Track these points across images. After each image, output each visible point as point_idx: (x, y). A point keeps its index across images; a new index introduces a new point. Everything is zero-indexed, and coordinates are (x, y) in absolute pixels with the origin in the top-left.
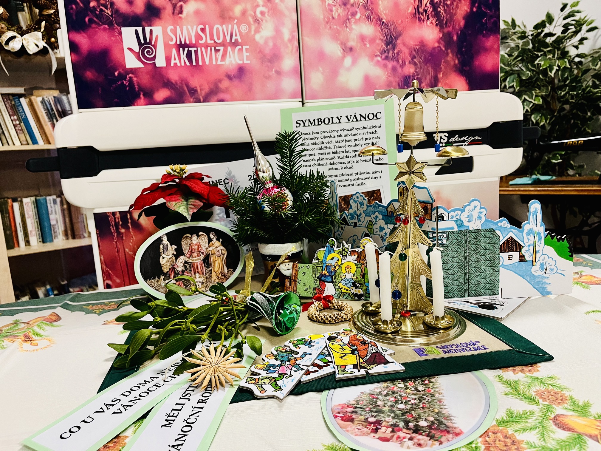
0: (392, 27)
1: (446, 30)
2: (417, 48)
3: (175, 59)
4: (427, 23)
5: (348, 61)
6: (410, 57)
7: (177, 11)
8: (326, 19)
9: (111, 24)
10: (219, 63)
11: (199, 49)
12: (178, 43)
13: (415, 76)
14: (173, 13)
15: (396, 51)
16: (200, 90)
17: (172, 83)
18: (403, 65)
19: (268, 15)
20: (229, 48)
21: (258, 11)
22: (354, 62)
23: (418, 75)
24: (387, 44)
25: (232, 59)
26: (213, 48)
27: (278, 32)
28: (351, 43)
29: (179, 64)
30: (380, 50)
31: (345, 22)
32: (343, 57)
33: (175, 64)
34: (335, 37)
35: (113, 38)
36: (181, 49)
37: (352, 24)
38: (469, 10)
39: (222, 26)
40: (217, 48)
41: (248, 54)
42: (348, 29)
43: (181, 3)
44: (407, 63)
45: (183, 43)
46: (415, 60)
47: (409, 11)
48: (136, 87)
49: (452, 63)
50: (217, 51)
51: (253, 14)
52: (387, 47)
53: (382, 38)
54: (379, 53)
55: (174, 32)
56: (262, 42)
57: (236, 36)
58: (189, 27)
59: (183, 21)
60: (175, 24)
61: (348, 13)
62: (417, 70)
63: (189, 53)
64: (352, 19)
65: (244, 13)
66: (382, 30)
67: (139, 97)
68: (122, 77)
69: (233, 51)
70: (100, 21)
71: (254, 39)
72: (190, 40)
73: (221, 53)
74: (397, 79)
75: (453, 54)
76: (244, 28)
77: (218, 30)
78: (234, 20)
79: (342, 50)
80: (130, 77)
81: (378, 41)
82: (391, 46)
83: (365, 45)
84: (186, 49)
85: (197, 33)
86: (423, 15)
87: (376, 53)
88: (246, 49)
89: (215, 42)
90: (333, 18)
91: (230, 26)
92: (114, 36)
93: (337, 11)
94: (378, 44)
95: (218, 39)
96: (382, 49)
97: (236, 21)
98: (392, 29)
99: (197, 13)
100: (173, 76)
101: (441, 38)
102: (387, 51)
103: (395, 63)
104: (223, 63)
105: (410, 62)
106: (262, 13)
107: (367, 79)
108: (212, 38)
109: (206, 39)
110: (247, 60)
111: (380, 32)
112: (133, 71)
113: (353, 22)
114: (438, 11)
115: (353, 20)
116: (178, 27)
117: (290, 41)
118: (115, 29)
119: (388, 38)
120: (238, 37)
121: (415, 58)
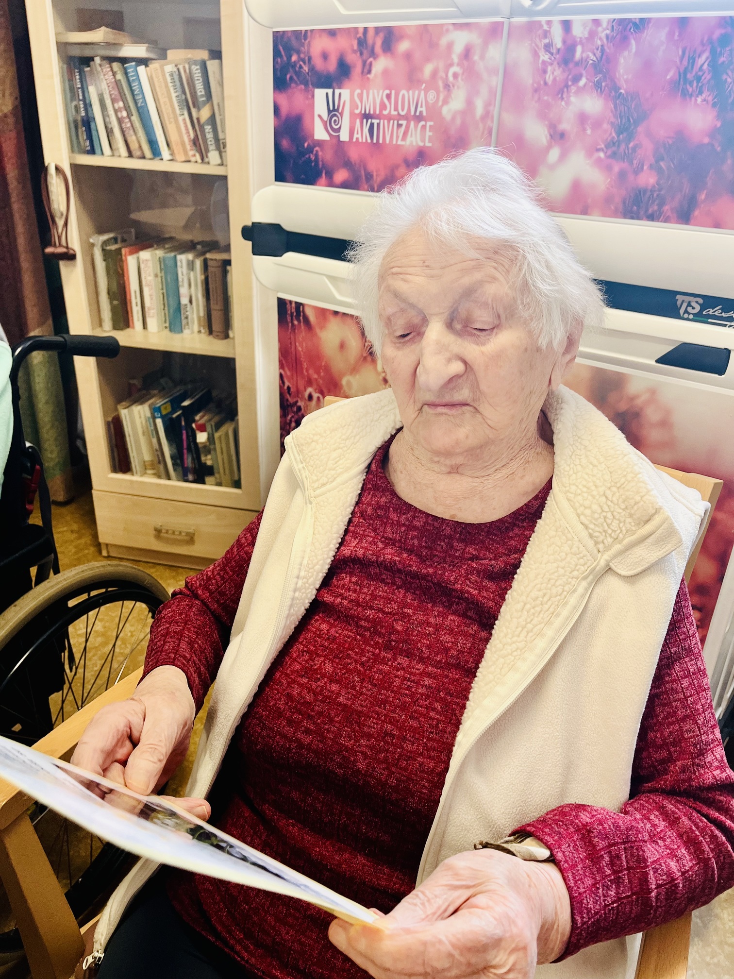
0: (633, 104)
2: (670, 142)
3: (358, 133)
4: (696, 100)
5: (555, 153)
7: (366, 71)
8: (535, 85)
9: (306, 85)
10: (400, 142)
11: (382, 121)
12: (363, 112)
13: (655, 191)
14: (362, 72)
15: (631, 145)
16: (377, 175)
17: (351, 163)
18: (638, 171)
19: (462, 79)
21: (452, 70)
22: (563, 156)
23: (660, 190)
24: (619, 133)
25: (413, 139)
26: (396, 122)
27: (470, 103)
28: (564, 126)
29: (360, 140)
30: (607, 139)
31: (561, 91)
32: (549, 148)
33: (357, 139)
34: (542, 115)
35: (307, 102)
36: (365, 121)
37: (571, 94)
39: (408, 91)
40: (400, 122)
41: (431, 134)
42: (563, 103)
43: (371, 59)
44: (645, 167)
45: (367, 112)
46: (662, 164)
47: (668, 77)
48: (320, 163)
49: (730, 176)
50: (399, 126)
51: (444, 77)
52: (618, 136)
53: (613, 120)
54: (603, 146)
55: (360, 96)
56: (449, 118)
57: (421, 107)
58: (375, 91)
59: (371, 82)
60: (362, 87)
61: (569, 75)
62: (661, 182)
63: (372, 125)
64: (572, 87)
65: (435, 74)
66: (615, 107)
67: (321, 176)
68: (310, 150)
69: (416, 127)
70: (298, 78)
71: (440, 113)
72: (375, 110)
73: (403, 129)
74: (624, 193)
76: (432, 95)
77: (403, 96)
79: (548, 136)
80: (317, 151)
81: (605, 126)
82: (625, 134)
83: (584, 130)
84: (369, 121)
85: (382, 100)
86: (691, 86)
87: (600, 145)
88: (430, 126)
89: (399, 114)
90: (546, 84)
91: (417, 92)
92: (308, 99)
93: (553, 73)
94: (605, 131)
95: (403, 110)
96: (609, 139)
97: (424, 85)
98: (633, 107)
99: (386, 72)
100: (354, 154)
101: (717, 130)
102: (617, 144)
103: (625, 165)
104: (404, 143)
105: (651, 167)
106: (455, 76)
107: (577, 187)
108: (396, 109)
109: (390, 110)
110: (429, 142)
111: (612, 111)
112: (320, 143)
113: (573, 91)
114: (723, 80)
115: (573, 89)
116: (365, 92)
118: (309, 90)
119: (623, 122)
120: (424, 109)
121: (663, 159)
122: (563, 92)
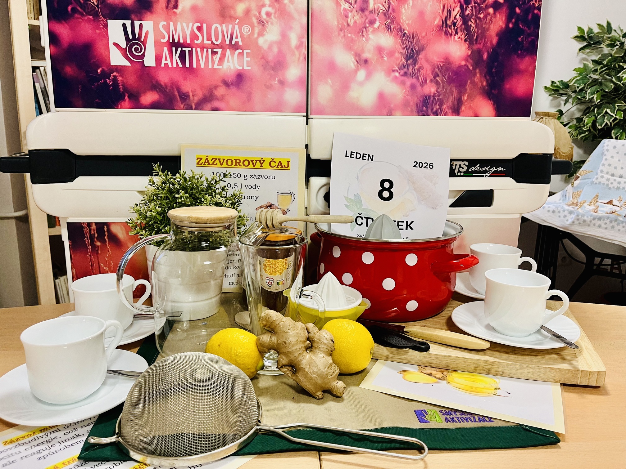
0: (415, 40)
1: (475, 47)
2: (441, 65)
3: (166, 59)
4: (454, 38)
5: (361, 74)
6: (432, 75)
7: (171, 6)
8: (340, 26)
9: (96, 15)
10: (216, 66)
11: (194, 50)
12: (171, 41)
13: (436, 96)
14: (167, 7)
15: (416, 67)
16: (193, 95)
17: (161, 86)
18: (423, 83)
19: (275, 17)
20: (228, 51)
21: (264, 11)
22: (369, 76)
23: (439, 96)
24: (407, 58)
25: (231, 64)
26: (210, 50)
27: (284, 36)
28: (367, 55)
29: (170, 65)
30: (399, 64)
32: (357, 70)
33: (166, 65)
34: (349, 46)
35: (97, 31)
37: (369, 33)
38: (504, 26)
39: (221, 25)
40: (215, 50)
41: (249, 59)
42: (364, 39)
44: (428, 81)
45: (176, 41)
46: (438, 78)
47: (436, 23)
48: (121, 87)
49: (480, 85)
50: (214, 53)
51: (258, 15)
52: (407, 62)
53: (402, 51)
54: (397, 68)
55: (167, 28)
56: (265, 47)
57: (237, 37)
58: (184, 24)
59: (178, 16)
60: (168, 20)
61: (366, 20)
62: (439, 90)
63: (183, 53)
64: (370, 28)
65: (247, 12)
66: (402, 42)
67: (124, 99)
68: (106, 75)
69: (233, 55)
70: (84, 10)
71: (257, 43)
72: (185, 39)
73: (218, 56)
74: (416, 99)
75: (481, 74)
76: (246, 29)
77: (216, 29)
78: (236, 20)
79: (355, 61)
80: (114, 76)
81: (397, 55)
82: (411, 60)
83: (382, 58)
84: (180, 49)
85: (192, 31)
86: (451, 28)
87: (395, 68)
88: (247, 53)
89: (212, 43)
90: (348, 25)
91: (230, 26)
92: (99, 28)
93: (353, 18)
94: (397, 59)
95: (217, 40)
96: (401, 63)
98: (414, 42)
99: (194, 8)
100: (163, 78)
101: (469, 56)
102: (407, 66)
103: (414, 81)
104: (220, 67)
105: (431, 81)
106: (268, 14)
107: (381, 96)
108: (209, 39)
109: (202, 39)
110: (247, 66)
111: (400, 45)
112: (119, 69)
113: (370, 31)
114: (469, 25)
116: (171, 24)
117: (298, 47)
118: (100, 21)
119: (409, 52)
120: (239, 40)
121: (438, 76)
122: (363, 31)
